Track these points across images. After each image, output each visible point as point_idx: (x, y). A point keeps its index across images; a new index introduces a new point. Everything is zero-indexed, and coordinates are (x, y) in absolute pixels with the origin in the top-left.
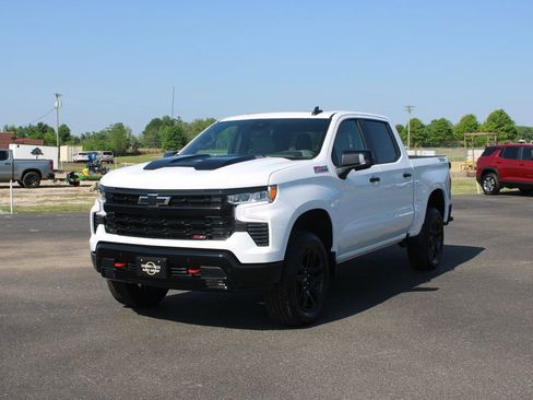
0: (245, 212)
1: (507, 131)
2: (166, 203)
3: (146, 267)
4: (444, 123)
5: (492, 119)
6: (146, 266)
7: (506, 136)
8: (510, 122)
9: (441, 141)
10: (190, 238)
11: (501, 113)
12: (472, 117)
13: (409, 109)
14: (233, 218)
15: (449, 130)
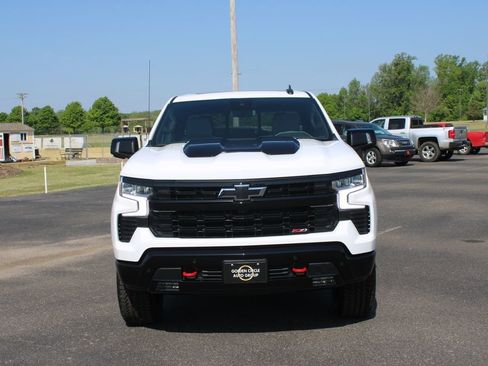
0: (350, 198)
1: (112, 118)
2: (261, 194)
3: (238, 273)
4: (48, 110)
5: (97, 106)
6: (239, 271)
7: (111, 122)
8: (115, 109)
9: (47, 128)
10: (287, 232)
11: (105, 100)
12: (77, 104)
13: (22, 97)
14: (336, 206)
15: (55, 118)
